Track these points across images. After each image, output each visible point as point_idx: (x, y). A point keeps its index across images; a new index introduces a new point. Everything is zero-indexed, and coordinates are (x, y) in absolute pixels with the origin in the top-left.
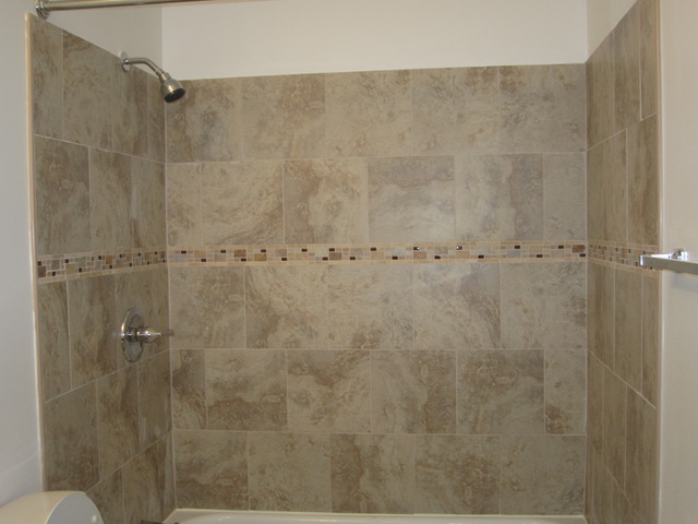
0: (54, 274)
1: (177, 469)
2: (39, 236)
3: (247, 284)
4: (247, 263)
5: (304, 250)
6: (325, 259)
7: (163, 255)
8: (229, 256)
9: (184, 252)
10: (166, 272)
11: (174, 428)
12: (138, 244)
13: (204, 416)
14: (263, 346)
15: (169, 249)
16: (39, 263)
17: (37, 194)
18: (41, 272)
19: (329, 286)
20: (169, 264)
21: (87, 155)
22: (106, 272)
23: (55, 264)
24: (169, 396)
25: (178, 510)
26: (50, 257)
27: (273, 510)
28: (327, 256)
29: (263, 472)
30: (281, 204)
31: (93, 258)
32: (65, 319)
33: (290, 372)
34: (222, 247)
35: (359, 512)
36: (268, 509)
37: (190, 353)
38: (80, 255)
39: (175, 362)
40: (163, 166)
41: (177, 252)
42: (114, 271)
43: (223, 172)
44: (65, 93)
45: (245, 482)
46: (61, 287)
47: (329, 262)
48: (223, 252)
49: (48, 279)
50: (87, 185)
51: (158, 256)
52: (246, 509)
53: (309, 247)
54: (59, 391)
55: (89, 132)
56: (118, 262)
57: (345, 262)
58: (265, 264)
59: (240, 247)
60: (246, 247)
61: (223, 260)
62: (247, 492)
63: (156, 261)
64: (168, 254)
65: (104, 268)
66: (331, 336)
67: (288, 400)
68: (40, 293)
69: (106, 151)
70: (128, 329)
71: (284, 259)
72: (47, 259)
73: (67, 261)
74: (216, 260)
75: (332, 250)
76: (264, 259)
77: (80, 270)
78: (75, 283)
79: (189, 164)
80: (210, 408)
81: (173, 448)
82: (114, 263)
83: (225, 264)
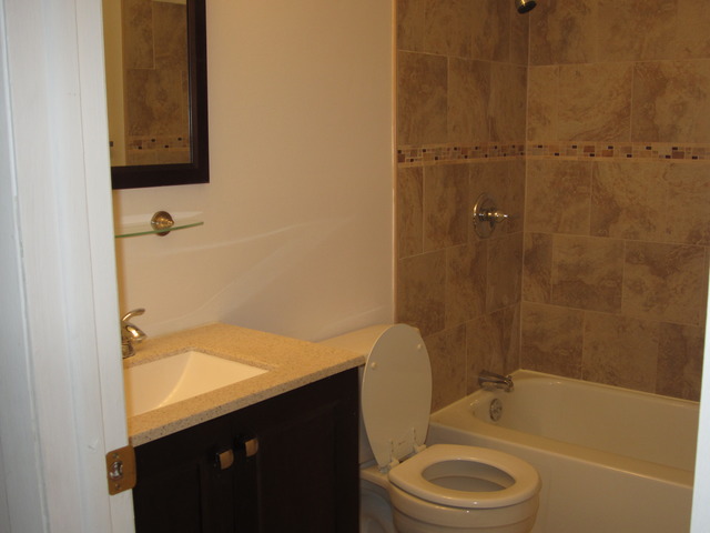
0: (412, 160)
1: (523, 335)
2: (400, 131)
3: (594, 178)
4: (595, 159)
5: (649, 148)
6: (668, 157)
7: (521, 148)
8: (580, 151)
9: (541, 147)
10: (524, 163)
11: (523, 301)
12: (495, 138)
13: (549, 293)
14: (604, 235)
15: (528, 143)
16: (399, 152)
17: (399, 97)
18: (400, 158)
19: (670, 183)
20: (527, 157)
21: (446, 63)
22: (462, 161)
23: (414, 153)
24: (520, 272)
25: (521, 370)
26: (409, 147)
27: (602, 382)
28: (670, 154)
29: (596, 348)
30: (629, 104)
31: (449, 149)
32: (421, 197)
33: (627, 261)
34: (574, 143)
35: (681, 397)
36: (597, 381)
37: (540, 236)
38: (436, 146)
39: (527, 243)
40: (526, 69)
41: (534, 146)
42: (469, 161)
43: (578, 74)
44: (426, 14)
45: (580, 354)
46: (418, 172)
47: (672, 160)
48: (575, 147)
49: (406, 165)
50: (446, 89)
51: (517, 149)
52: (578, 378)
53: (653, 145)
54: (412, 252)
55: (449, 44)
56: (473, 153)
57: (687, 161)
58: (611, 159)
59: (589, 144)
60: (595, 144)
61: (574, 154)
62: (580, 363)
63: (513, 154)
64: (527, 148)
65: (459, 157)
66: (669, 231)
67: (623, 287)
68: (399, 175)
69: (465, 59)
70: (480, 210)
71: (629, 156)
72: (406, 148)
73: (424, 151)
74: (568, 154)
75: (674, 149)
76: (610, 155)
77: (436, 159)
78: (431, 168)
79: (548, 66)
80: (554, 286)
81: (521, 317)
82: (469, 153)
83: (575, 158)
